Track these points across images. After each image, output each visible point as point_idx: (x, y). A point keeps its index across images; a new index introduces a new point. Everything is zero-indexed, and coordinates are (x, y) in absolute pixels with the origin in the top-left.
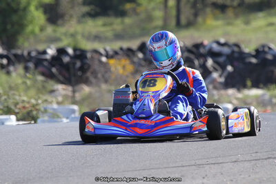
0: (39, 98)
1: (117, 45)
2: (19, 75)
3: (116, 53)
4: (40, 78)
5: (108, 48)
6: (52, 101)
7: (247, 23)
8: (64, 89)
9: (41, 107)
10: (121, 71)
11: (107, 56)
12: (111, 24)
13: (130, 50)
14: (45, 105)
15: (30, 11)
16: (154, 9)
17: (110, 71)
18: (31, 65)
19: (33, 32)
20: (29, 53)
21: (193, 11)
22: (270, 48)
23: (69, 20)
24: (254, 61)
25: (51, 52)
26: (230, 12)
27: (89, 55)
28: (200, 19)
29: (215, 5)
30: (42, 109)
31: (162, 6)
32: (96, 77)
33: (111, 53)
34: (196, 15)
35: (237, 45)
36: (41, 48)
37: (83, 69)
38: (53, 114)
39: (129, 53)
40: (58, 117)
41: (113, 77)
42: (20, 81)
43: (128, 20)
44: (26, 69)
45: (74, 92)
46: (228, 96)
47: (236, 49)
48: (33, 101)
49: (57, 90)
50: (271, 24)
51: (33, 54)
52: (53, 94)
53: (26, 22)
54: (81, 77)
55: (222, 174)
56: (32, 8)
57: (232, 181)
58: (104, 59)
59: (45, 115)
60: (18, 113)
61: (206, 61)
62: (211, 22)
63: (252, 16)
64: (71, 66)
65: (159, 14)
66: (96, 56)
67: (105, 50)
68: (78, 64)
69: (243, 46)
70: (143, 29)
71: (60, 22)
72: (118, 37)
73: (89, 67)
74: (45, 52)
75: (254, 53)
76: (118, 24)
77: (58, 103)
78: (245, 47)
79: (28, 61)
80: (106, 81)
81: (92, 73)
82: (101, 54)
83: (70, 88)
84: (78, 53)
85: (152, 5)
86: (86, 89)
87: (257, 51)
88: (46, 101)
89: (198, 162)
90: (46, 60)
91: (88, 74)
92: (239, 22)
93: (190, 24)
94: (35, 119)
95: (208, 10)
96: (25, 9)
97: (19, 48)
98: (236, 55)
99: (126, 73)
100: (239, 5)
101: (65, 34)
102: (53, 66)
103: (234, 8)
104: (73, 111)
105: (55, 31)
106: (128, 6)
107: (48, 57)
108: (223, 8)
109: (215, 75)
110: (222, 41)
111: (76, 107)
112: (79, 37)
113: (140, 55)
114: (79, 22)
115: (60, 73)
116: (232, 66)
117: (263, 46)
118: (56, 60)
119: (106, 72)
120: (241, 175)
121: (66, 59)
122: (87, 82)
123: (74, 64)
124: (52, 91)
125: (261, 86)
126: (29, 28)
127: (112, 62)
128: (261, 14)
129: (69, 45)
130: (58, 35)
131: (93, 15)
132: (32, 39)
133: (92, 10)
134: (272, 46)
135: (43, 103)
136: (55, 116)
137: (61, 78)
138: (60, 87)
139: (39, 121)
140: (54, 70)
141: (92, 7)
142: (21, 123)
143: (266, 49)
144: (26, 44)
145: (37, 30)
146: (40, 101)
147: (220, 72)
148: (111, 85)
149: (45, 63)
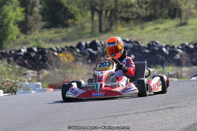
0: (17, 79)
1: (63, 45)
2: (5, 65)
3: (63, 49)
4: (17, 67)
5: (58, 47)
6: (25, 81)
7: (142, 28)
8: (32, 73)
9: (19, 84)
10: (66, 60)
11: (58, 52)
12: (60, 32)
13: (71, 47)
14: (21, 83)
15: (10, 26)
16: (85, 22)
17: (60, 61)
18: (12, 59)
19: (12, 39)
20: (10, 52)
21: (109, 23)
22: (156, 43)
23: (34, 31)
24: (147, 51)
25: (24, 50)
26: (132, 22)
27: (47, 52)
28: (113, 27)
29: (122, 18)
30: (19, 86)
31: (90, 20)
32: (51, 65)
33: (60, 50)
34: (111, 25)
35: (136, 42)
36: (17, 48)
37: (44, 60)
38: (25, 88)
39: (71, 49)
40: (29, 90)
41: (62, 64)
42: (5, 69)
43: (70, 30)
44: (9, 61)
45: (38, 74)
47: (136, 44)
48: (13, 81)
49: (28, 73)
50: (156, 29)
51: (13, 52)
52: (25, 76)
53: (7, 33)
54: (42, 65)
55: (128, 121)
56: (11, 24)
57: (134, 125)
58: (56, 54)
59: (21, 89)
60: (4, 88)
62: (120, 29)
63: (145, 24)
64: (36, 58)
65: (89, 25)
66: (51, 52)
67: (57, 48)
68: (41, 57)
69: (140, 43)
70: (80, 34)
71: (29, 32)
72: (64, 40)
73: (47, 59)
74: (20, 51)
75: (147, 46)
76: (64, 32)
77: (29, 81)
78: (142, 43)
79: (10, 57)
80: (58, 67)
81: (49, 62)
82: (54, 51)
83: (36, 72)
84: (40, 50)
85: (84, 19)
86: (46, 72)
87: (149, 45)
88: (21, 80)
89: (114, 115)
90: (21, 55)
91: (47, 63)
92: (137, 28)
93: (108, 31)
94: (15, 92)
95: (119, 22)
96: (7, 25)
97: (4, 49)
98: (136, 48)
99: (70, 62)
100: (137, 18)
101: (32, 40)
102: (25, 59)
103: (134, 19)
104: (38, 86)
105: (25, 38)
106: (70, 21)
107: (22, 53)
108: (127, 20)
110: (128, 40)
111: (40, 84)
112: (40, 41)
113: (78, 50)
114: (40, 32)
115: (30, 63)
116: (134, 55)
117: (152, 42)
118: (27, 55)
119: (57, 62)
120: (140, 121)
121: (33, 55)
122: (46, 68)
123: (38, 57)
124: (25, 74)
125: (152, 66)
126: (10, 37)
127: (61, 55)
128: (150, 23)
129: (34, 46)
130: (27, 40)
131: (48, 27)
132: (12, 43)
133: (47, 24)
134: (158, 42)
135: (19, 81)
136: (27, 89)
137: (30, 66)
138: (30, 71)
139: (17, 93)
140: (26, 61)
141: (48, 22)
142: (6, 94)
143: (154, 44)
144: (8, 47)
145: (15, 38)
146: (17, 81)
148: (61, 69)
149: (21, 58)
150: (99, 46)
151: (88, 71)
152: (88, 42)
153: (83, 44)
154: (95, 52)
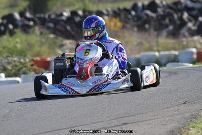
3: (114, 12)
5: (109, 9)
8: (70, 43)
11: (108, 15)
13: (125, 9)
18: (51, 25)
20: (50, 16)
25: (66, 14)
33: (111, 12)
36: (58, 12)
44: (48, 28)
46: (194, 42)
49: (66, 44)
51: (53, 16)
52: (62, 48)
61: (183, 14)
67: (107, 10)
74: (61, 15)
82: (103, 14)
83: (74, 42)
84: (86, 14)
90: (62, 20)
99: (116, 29)
102: (68, 24)
107: (64, 18)
109: (190, 25)
112: (87, 2)
113: (133, 13)
115: (73, 30)
118: (70, 20)
121: (77, 19)
124: (62, 46)
129: (79, 9)
138: (68, 42)
140: (68, 28)
147: (193, 22)
149: (62, 23)
150: (159, 7)
151: (139, 41)
152: (146, 3)
153: (140, 4)
154: (154, 15)
